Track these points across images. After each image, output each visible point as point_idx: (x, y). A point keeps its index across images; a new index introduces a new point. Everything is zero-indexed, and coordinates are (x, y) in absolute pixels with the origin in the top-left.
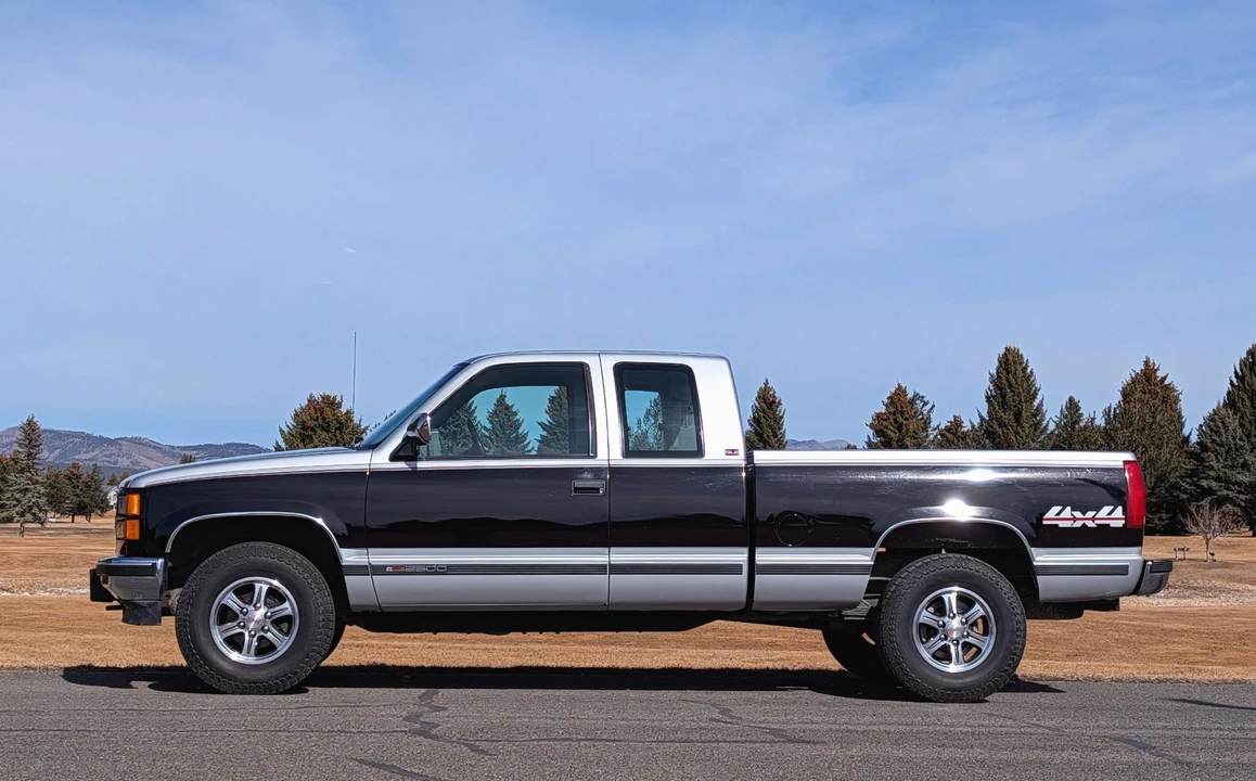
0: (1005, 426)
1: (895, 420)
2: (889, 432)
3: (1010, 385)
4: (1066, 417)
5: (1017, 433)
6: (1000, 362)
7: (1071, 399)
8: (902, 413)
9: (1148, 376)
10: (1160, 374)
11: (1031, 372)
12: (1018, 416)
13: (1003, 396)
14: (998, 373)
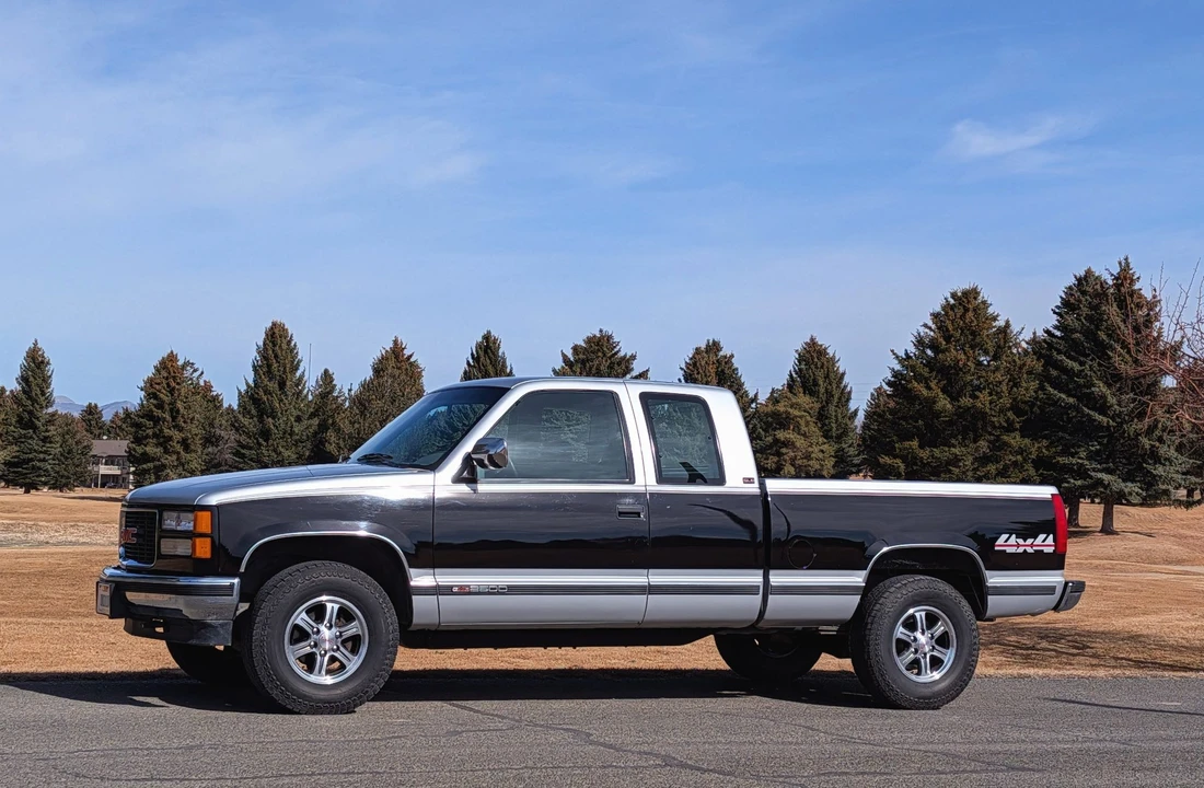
0: (270, 394)
1: (168, 385)
2: (162, 395)
3: (276, 356)
4: (320, 386)
5: (281, 400)
6: (267, 335)
7: (326, 371)
8: (174, 378)
9: (397, 351)
10: (407, 352)
11: (295, 345)
12: (282, 385)
13: (269, 366)
14: (264, 344)
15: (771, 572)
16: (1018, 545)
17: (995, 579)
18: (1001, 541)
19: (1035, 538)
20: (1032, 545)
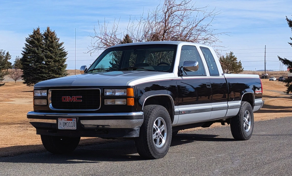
15: (228, 102)
16: (258, 92)
17: (257, 101)
18: (256, 91)
19: (259, 89)
20: (259, 92)
